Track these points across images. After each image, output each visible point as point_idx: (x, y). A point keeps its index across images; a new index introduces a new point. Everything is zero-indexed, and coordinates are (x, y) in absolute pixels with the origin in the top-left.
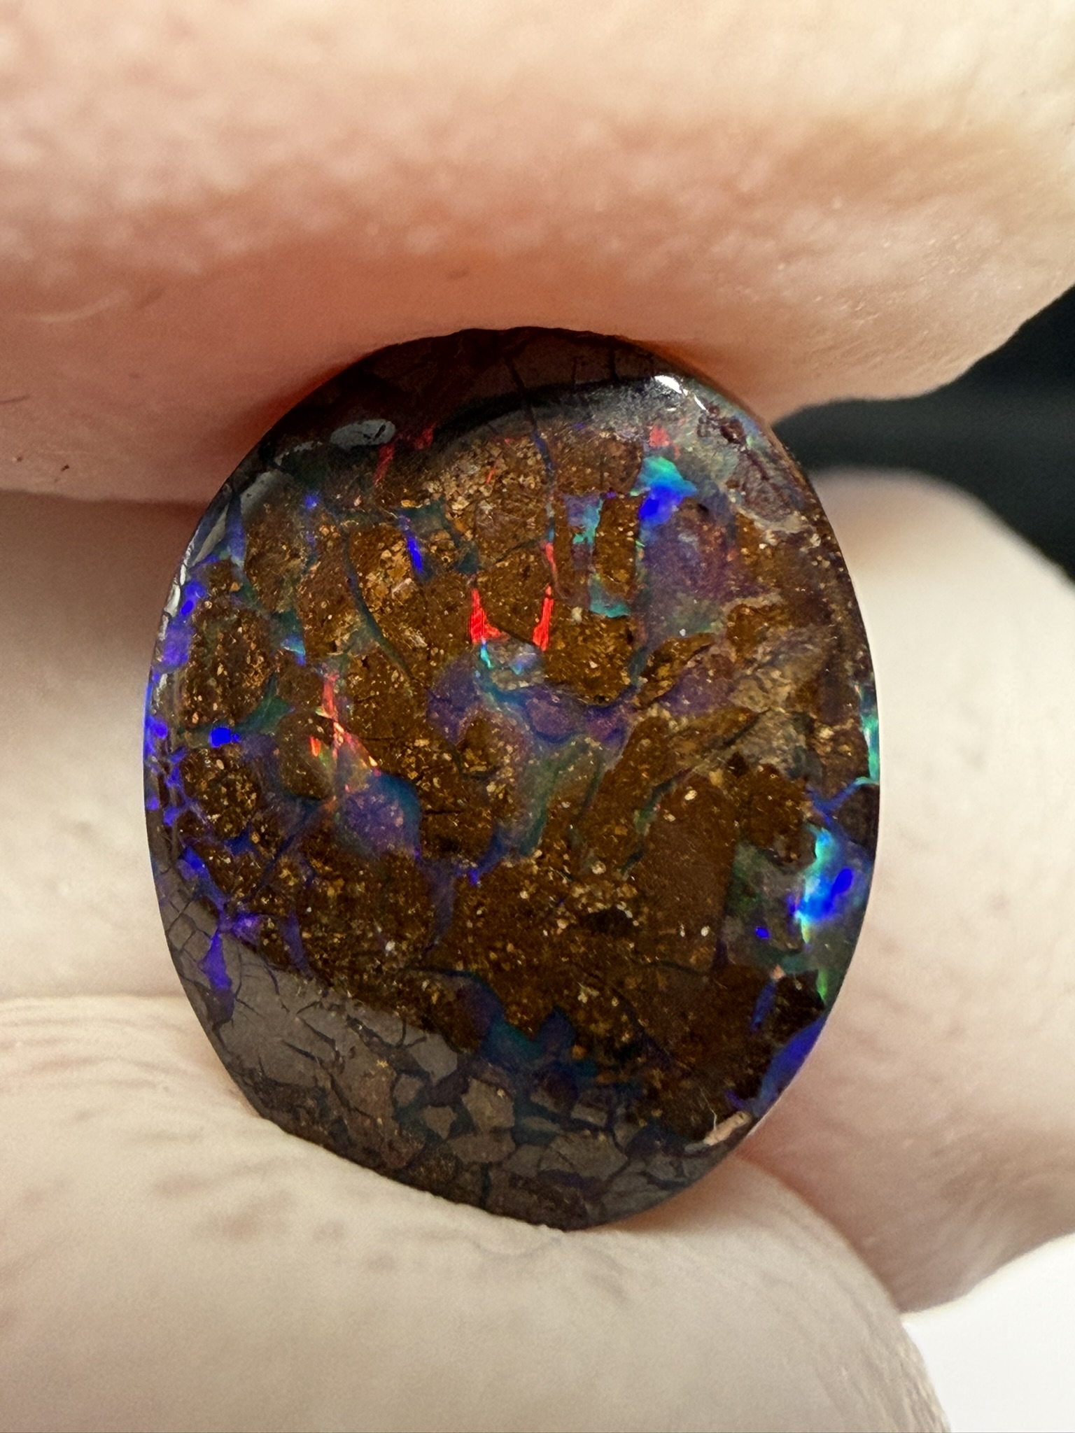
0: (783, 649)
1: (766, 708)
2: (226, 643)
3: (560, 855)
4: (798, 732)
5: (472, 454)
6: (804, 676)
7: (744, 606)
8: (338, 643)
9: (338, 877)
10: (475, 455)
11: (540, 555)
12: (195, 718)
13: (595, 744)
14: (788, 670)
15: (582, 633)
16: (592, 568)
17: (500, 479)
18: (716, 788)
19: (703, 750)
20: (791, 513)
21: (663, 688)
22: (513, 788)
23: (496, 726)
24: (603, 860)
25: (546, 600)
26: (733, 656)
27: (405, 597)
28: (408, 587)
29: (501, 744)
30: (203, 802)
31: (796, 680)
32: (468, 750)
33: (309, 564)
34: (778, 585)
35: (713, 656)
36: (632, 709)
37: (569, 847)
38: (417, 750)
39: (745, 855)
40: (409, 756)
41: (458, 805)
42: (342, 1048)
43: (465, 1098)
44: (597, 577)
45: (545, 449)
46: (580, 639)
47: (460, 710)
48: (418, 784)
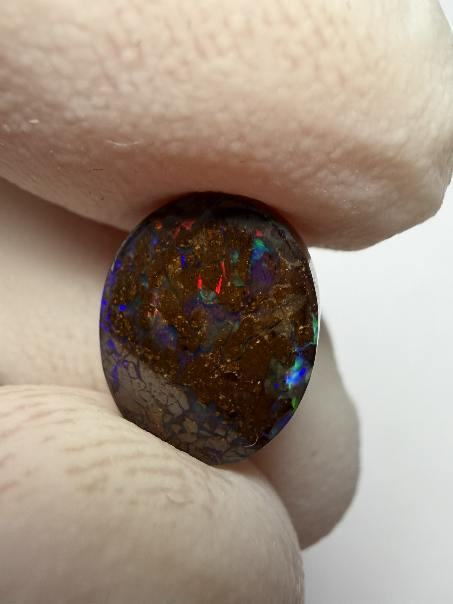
0: (290, 301)
1: (283, 318)
2: (126, 281)
3: (218, 355)
4: (293, 327)
5: (203, 232)
6: (296, 310)
7: (280, 287)
8: (158, 284)
9: (152, 354)
10: (203, 233)
11: (220, 265)
12: (115, 302)
13: (231, 323)
14: (291, 307)
15: (230, 290)
16: (235, 271)
17: (210, 241)
18: (266, 340)
19: (263, 329)
20: (297, 260)
21: (253, 309)
22: (205, 333)
23: (202, 314)
24: (231, 358)
25: (220, 279)
26: (275, 302)
27: (179, 273)
28: (180, 270)
29: (203, 320)
30: (115, 326)
31: (293, 310)
32: (193, 321)
33: (152, 260)
34: (291, 282)
35: (269, 302)
36: (243, 314)
37: (220, 353)
38: (179, 319)
39: (273, 361)
40: (176, 320)
41: (189, 337)
42: (149, 404)
43: (184, 423)
44: (236, 273)
45: (225, 233)
46: (229, 292)
47: (193, 308)
48: (178, 329)
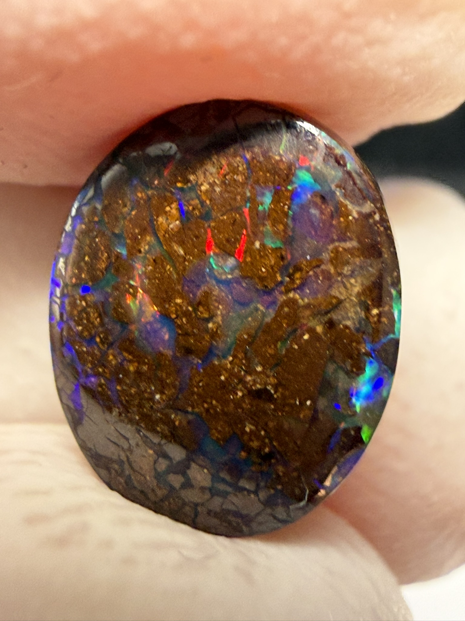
0: (357, 269)
1: (346, 297)
2: (90, 246)
3: (241, 360)
4: (361, 310)
6: (367, 283)
7: (339, 246)
8: (142, 250)
9: (134, 362)
10: (214, 163)
11: (242, 214)
12: (73, 280)
13: (262, 308)
14: (359, 280)
15: (260, 254)
16: (266, 223)
17: (225, 176)
18: (319, 334)
19: (314, 315)
20: (367, 202)
21: (296, 283)
22: (220, 326)
23: (215, 295)
24: (262, 365)
25: (243, 236)
26: (332, 270)
27: (176, 230)
28: (177, 225)
29: (217, 304)
30: (75, 320)
31: (362, 284)
32: (200, 306)
33: (132, 210)
34: (358, 237)
35: (322, 271)
36: (281, 293)
37: (246, 358)
38: (176, 304)
39: (331, 368)
40: (172, 307)
41: (194, 332)
42: (133, 442)
43: (188, 472)
44: (268, 227)
45: (248, 162)
46: (258, 257)
47: (198, 287)
48: (175, 320)
